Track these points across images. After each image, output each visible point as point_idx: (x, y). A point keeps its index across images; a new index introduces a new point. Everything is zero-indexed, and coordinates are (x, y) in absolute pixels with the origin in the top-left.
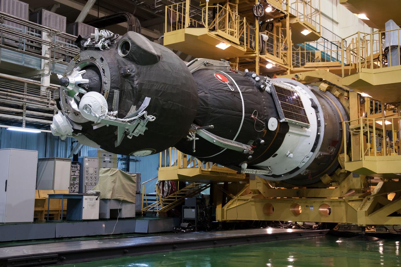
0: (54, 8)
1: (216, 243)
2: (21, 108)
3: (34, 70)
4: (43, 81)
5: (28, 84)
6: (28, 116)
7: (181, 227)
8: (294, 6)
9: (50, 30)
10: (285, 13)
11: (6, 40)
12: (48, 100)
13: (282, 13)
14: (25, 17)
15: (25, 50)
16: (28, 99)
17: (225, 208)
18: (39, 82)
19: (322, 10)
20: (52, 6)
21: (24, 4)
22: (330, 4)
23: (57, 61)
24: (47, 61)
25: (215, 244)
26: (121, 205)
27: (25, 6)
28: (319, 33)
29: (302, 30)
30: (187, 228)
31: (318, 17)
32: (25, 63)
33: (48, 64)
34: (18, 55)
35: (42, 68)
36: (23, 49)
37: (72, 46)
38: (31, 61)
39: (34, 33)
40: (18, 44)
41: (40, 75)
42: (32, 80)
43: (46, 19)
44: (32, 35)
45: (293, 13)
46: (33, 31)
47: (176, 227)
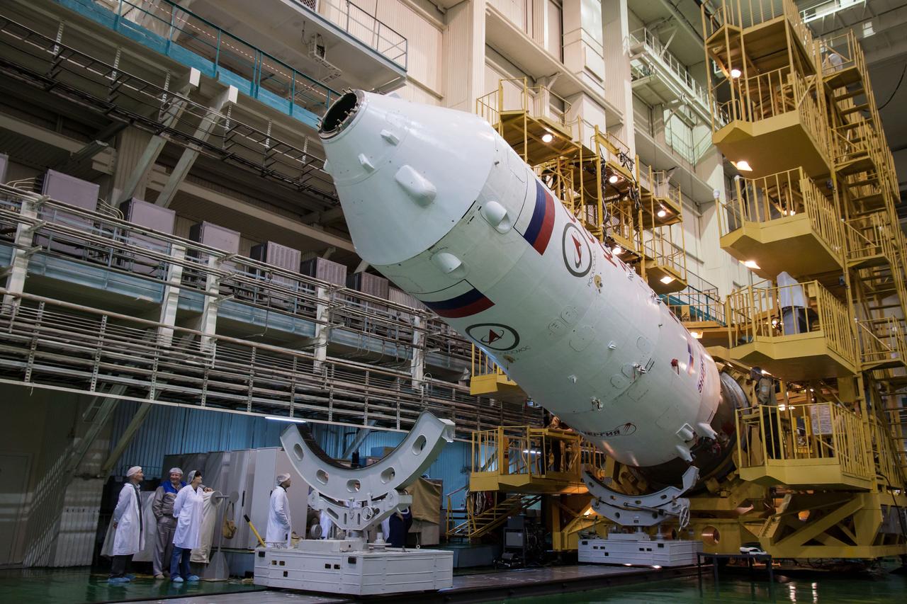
0: (327, 254)
1: (566, 587)
2: (289, 390)
3: (306, 338)
4: (317, 353)
5: (298, 357)
6: (297, 401)
7: (503, 559)
8: (649, 245)
9: (330, 285)
10: (640, 254)
11: (273, 300)
12: (324, 379)
13: (635, 254)
14: (295, 268)
15: (297, 313)
16: (297, 378)
17: (566, 531)
18: (312, 355)
19: (687, 249)
20: (326, 250)
21: (295, 251)
22: (693, 238)
23: (336, 326)
24: (323, 326)
25: (563, 587)
26: (421, 527)
27: (297, 254)
28: (685, 280)
29: (662, 277)
30: (513, 561)
31: (682, 258)
32: (296, 329)
33: (323, 330)
34: (287, 320)
35: (317, 336)
36: (293, 312)
37: (353, 305)
38: (303, 327)
39: (306, 290)
40: (288, 305)
41: (313, 345)
42: (303, 353)
43: (321, 269)
44: (304, 291)
45: (650, 255)
46: (304, 287)
47: (497, 560)
